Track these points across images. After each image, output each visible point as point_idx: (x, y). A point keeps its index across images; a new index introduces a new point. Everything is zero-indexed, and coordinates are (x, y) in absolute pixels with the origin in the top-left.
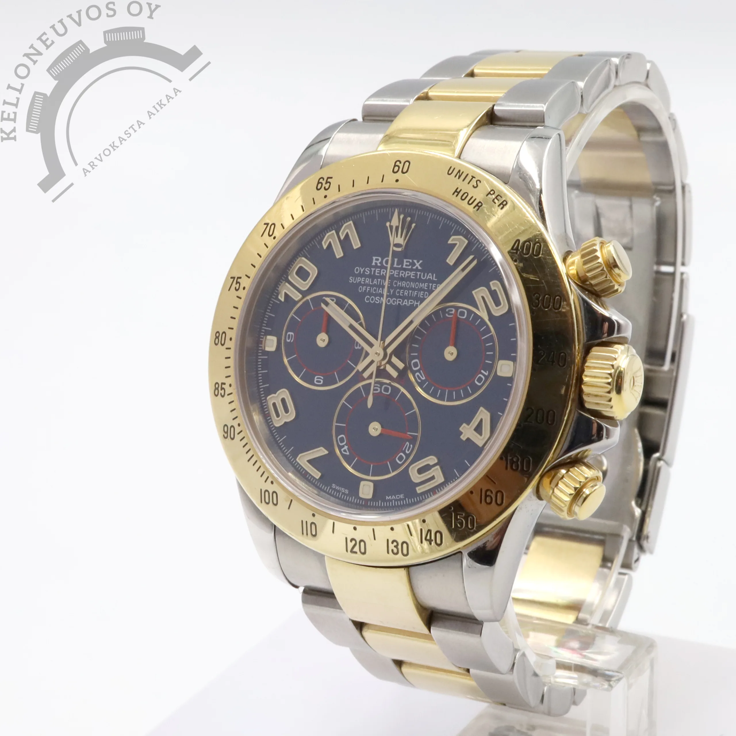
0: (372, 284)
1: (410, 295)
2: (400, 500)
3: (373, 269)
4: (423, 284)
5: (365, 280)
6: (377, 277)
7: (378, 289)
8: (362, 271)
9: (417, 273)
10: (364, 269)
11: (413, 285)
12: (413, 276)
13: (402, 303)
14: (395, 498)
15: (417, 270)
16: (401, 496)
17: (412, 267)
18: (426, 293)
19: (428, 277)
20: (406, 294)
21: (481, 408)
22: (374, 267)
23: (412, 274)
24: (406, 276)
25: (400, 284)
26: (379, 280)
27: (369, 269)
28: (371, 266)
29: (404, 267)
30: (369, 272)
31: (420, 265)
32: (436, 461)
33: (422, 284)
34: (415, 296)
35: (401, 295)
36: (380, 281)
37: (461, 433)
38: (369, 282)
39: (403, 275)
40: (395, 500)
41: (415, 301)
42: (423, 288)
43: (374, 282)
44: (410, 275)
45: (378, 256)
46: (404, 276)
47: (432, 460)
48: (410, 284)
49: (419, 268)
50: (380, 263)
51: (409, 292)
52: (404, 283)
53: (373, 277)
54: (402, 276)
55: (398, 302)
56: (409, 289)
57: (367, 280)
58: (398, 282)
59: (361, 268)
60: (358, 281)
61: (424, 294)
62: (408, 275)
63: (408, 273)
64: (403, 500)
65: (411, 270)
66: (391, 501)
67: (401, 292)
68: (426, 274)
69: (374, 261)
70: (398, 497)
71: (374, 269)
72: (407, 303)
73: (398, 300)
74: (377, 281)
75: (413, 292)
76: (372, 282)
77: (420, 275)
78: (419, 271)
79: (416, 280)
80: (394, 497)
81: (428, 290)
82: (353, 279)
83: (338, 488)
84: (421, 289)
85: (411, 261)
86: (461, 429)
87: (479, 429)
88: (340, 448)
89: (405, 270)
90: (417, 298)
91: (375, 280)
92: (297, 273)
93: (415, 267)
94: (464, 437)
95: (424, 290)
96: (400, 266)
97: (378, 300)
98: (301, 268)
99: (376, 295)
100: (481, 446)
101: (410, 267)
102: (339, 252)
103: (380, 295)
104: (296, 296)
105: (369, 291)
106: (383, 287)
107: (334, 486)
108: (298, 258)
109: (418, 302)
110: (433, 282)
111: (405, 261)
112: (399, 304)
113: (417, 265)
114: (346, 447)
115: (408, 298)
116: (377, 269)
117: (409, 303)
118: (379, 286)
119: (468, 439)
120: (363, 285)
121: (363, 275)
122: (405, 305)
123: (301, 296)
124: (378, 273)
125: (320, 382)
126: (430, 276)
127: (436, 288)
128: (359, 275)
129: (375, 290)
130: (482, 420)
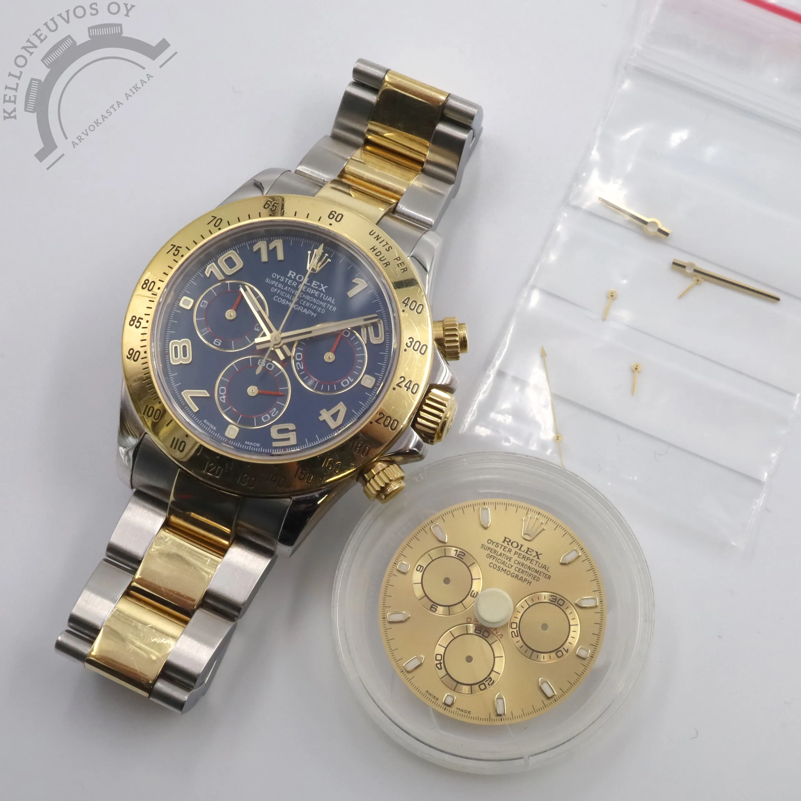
0: (283, 289)
1: (310, 307)
2: (256, 447)
3: (287, 279)
4: (323, 303)
5: (278, 284)
6: (289, 286)
7: (286, 294)
8: (278, 277)
9: (321, 293)
10: (280, 276)
11: (315, 300)
12: (317, 295)
13: (302, 310)
15: (321, 291)
16: (258, 444)
19: (328, 299)
20: (308, 304)
21: (341, 403)
22: (288, 277)
23: (317, 293)
24: (311, 293)
25: (305, 297)
26: (290, 288)
27: (284, 278)
28: (286, 276)
29: (312, 286)
30: (283, 280)
31: (325, 289)
32: (295, 428)
34: (314, 309)
35: (303, 304)
36: (290, 290)
37: (320, 415)
38: (281, 287)
40: (252, 446)
41: (313, 313)
42: (322, 305)
43: (285, 289)
44: (315, 294)
45: (293, 271)
47: (291, 426)
48: (313, 300)
49: (324, 291)
50: (294, 276)
51: (310, 305)
52: (308, 297)
53: (285, 284)
54: (308, 291)
55: (299, 309)
56: (311, 302)
57: (280, 285)
58: (304, 294)
59: (278, 275)
60: (273, 283)
61: (321, 310)
63: (314, 291)
64: (258, 448)
65: (317, 290)
66: (249, 446)
67: (304, 303)
68: (327, 297)
69: (290, 274)
70: (255, 445)
72: (306, 312)
73: (299, 307)
74: (288, 289)
75: (314, 305)
76: (284, 287)
77: (323, 296)
78: (323, 292)
79: (318, 298)
80: (251, 444)
81: (325, 309)
82: (269, 280)
83: (208, 424)
84: (320, 306)
85: (319, 284)
86: (321, 412)
87: (335, 416)
88: (219, 395)
89: (312, 288)
90: (315, 311)
91: (287, 287)
92: (226, 261)
93: (320, 289)
94: (321, 419)
95: (323, 308)
96: (309, 284)
97: (284, 302)
98: (230, 258)
99: (283, 298)
100: (332, 428)
101: (317, 288)
102: (264, 258)
103: (287, 299)
104: (220, 277)
105: (279, 293)
106: (291, 294)
107: (205, 421)
108: (229, 251)
109: (315, 314)
110: (331, 304)
111: (314, 282)
112: (300, 310)
113: (323, 288)
114: (224, 397)
115: (308, 308)
116: (290, 280)
117: (308, 312)
118: (288, 292)
119: (324, 421)
120: (275, 288)
121: (278, 281)
122: (304, 313)
123: (224, 278)
124: (290, 283)
125: (218, 344)
126: (330, 299)
127: (332, 309)
128: (275, 279)
129: (284, 294)
130: (339, 411)
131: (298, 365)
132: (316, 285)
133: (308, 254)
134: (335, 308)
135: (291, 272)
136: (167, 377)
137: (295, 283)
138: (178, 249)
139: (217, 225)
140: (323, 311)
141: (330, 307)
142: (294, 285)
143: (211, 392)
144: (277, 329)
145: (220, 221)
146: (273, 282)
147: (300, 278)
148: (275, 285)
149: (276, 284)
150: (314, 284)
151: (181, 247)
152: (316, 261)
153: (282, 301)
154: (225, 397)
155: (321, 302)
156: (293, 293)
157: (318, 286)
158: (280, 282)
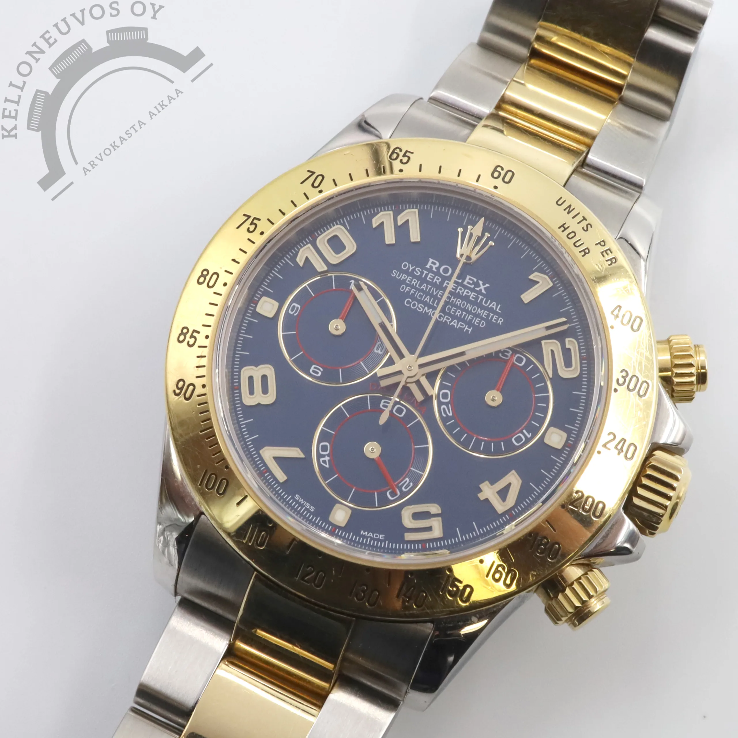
0: (419, 287)
1: (462, 317)
2: (378, 540)
3: (425, 272)
4: (483, 311)
5: (412, 280)
6: (428, 283)
7: (424, 295)
8: (411, 268)
9: (479, 296)
10: (414, 267)
11: (469, 307)
12: (473, 298)
13: (450, 322)
14: (372, 536)
15: (480, 292)
16: (381, 537)
17: (474, 287)
18: (483, 321)
20: (458, 314)
21: (513, 472)
22: (427, 269)
23: (472, 295)
24: (464, 295)
25: (455, 300)
26: (429, 286)
27: (421, 270)
28: (423, 268)
29: (465, 283)
30: (419, 273)
31: (485, 289)
32: (439, 511)
33: (481, 310)
34: (468, 320)
35: (451, 312)
36: (430, 289)
37: (480, 491)
38: (416, 284)
39: (461, 292)
40: (372, 539)
41: (467, 326)
42: (481, 315)
43: (422, 287)
44: (470, 296)
45: (436, 260)
46: (461, 294)
47: (435, 508)
48: (467, 305)
49: (483, 291)
50: (436, 268)
51: (462, 314)
52: (459, 301)
53: (422, 280)
54: (459, 292)
55: (445, 319)
56: (463, 310)
57: (415, 281)
58: (453, 297)
59: (410, 265)
61: (480, 322)
62: (467, 294)
63: (468, 292)
65: (473, 290)
66: (367, 538)
67: (452, 310)
68: (489, 301)
69: (430, 264)
70: (376, 536)
71: (427, 272)
72: (456, 325)
73: (446, 317)
74: (427, 288)
75: (468, 315)
76: (420, 286)
77: (482, 300)
78: (482, 294)
79: (473, 303)
80: (371, 534)
81: (486, 320)
82: (396, 274)
83: (302, 501)
84: (477, 316)
85: (475, 280)
86: (481, 486)
87: (503, 494)
88: (319, 456)
89: (465, 287)
90: (470, 324)
91: (425, 284)
92: (329, 241)
93: (478, 289)
94: (482, 496)
95: (482, 318)
96: (460, 281)
97: (421, 308)
98: (336, 237)
99: (420, 302)
100: (500, 512)
101: (472, 286)
102: (390, 238)
103: (426, 304)
104: (320, 266)
105: (413, 294)
106: (432, 296)
107: (297, 497)
108: (334, 225)
109: (470, 328)
110: (495, 313)
111: (468, 277)
112: (446, 322)
113: (482, 287)
114: (327, 458)
115: (459, 319)
116: (430, 274)
117: (459, 325)
118: (427, 293)
119: (487, 500)
120: (407, 285)
121: (411, 274)
122: (453, 326)
123: (326, 268)
124: (430, 278)
125: (317, 373)
126: (494, 305)
127: (497, 321)
128: (407, 272)
129: (420, 296)
130: (510, 484)
131: (444, 409)
132: (471, 282)
133: (458, 232)
134: (501, 320)
135: (431, 260)
136: (237, 425)
137: (438, 279)
138: (255, 221)
139: (316, 184)
140: (483, 323)
141: (494, 318)
142: (436, 282)
143: (307, 450)
144: (412, 352)
145: (320, 178)
146: (403, 277)
147: (446, 271)
148: (407, 282)
149: (408, 279)
150: (467, 280)
151: (259, 220)
152: (472, 244)
153: (418, 307)
154: (329, 458)
155: (479, 309)
156: (434, 294)
157: (474, 283)
158: (414, 276)
